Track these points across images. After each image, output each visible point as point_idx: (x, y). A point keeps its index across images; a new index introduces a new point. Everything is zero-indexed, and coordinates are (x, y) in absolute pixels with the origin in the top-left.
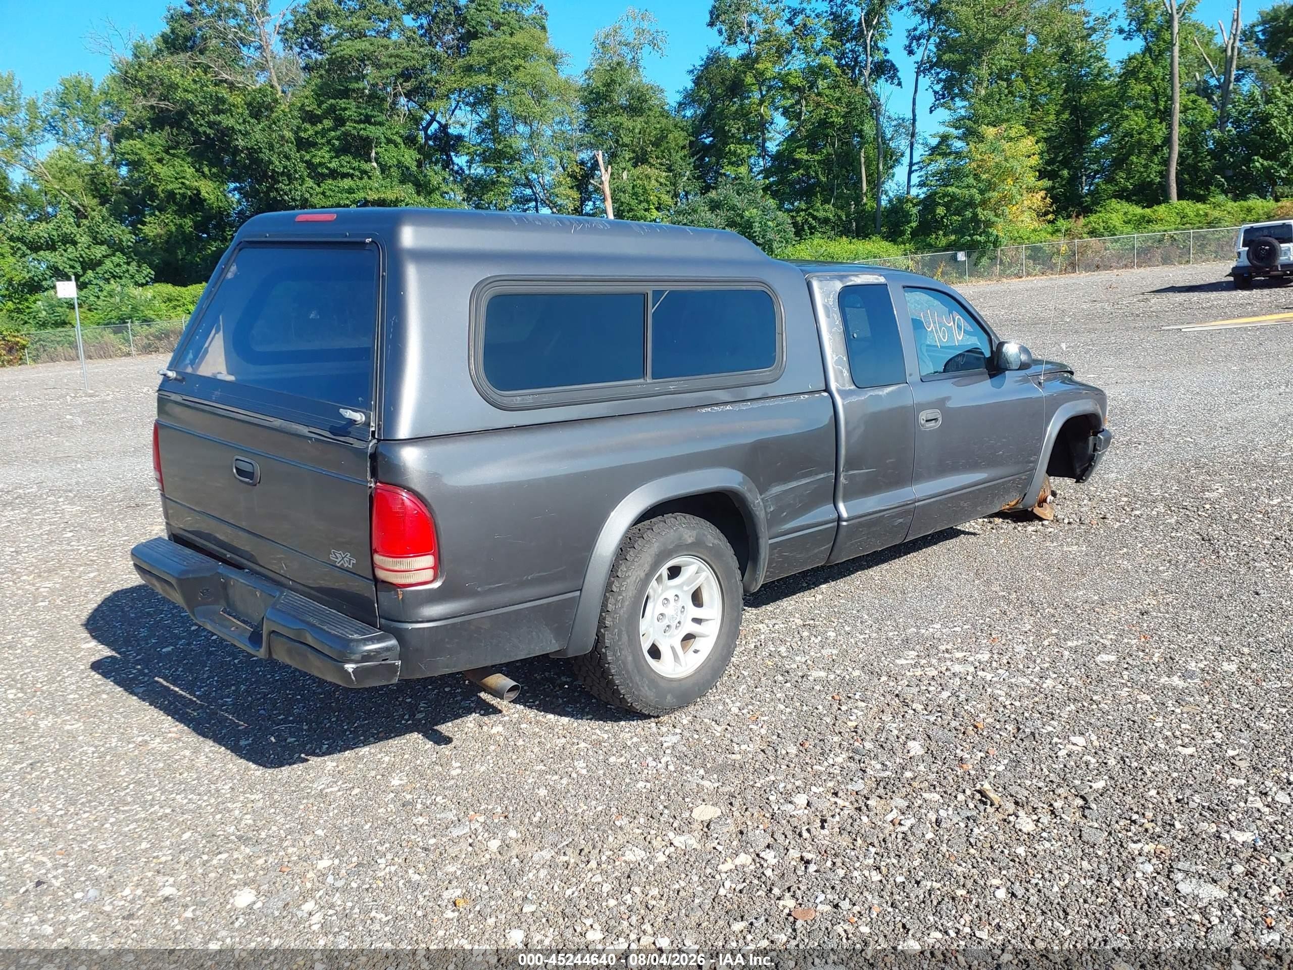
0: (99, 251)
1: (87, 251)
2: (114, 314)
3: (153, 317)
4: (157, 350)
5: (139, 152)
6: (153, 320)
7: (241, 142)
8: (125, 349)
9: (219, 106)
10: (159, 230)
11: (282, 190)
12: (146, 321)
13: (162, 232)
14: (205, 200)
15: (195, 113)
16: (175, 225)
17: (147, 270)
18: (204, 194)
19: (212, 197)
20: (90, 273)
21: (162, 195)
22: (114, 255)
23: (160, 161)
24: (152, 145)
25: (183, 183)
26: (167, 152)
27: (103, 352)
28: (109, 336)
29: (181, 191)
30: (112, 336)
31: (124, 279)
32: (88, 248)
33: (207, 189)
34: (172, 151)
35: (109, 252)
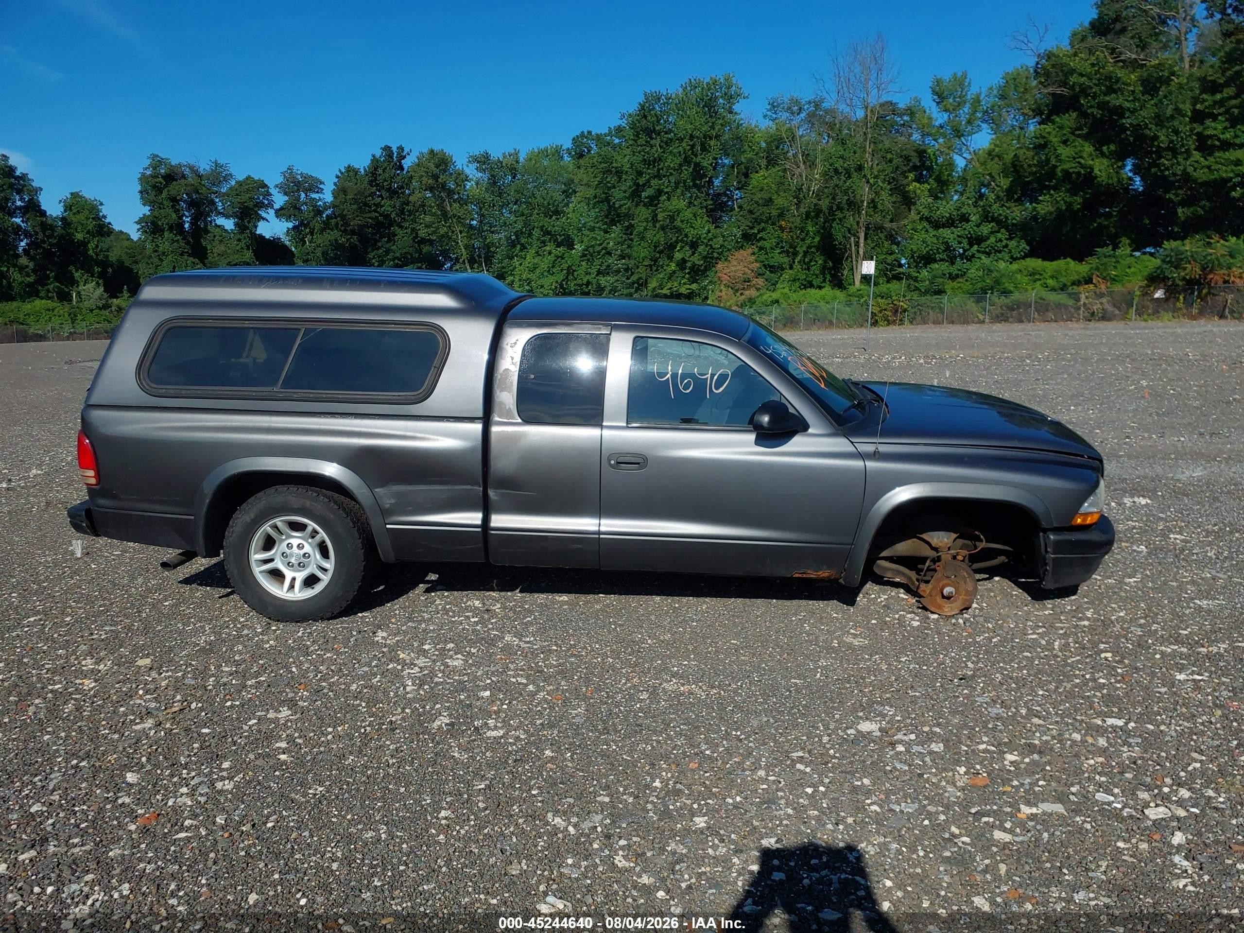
0: (985, 229)
1: (975, 228)
2: (979, 285)
3: (1012, 289)
4: (1006, 320)
5: (1047, 135)
6: (1012, 292)
7: (1127, 122)
8: (981, 317)
9: (1112, 85)
10: (1050, 207)
11: (1164, 165)
12: (1006, 292)
13: (1053, 210)
14: (1096, 177)
15: (1087, 95)
16: (1066, 202)
17: (1024, 245)
18: (1096, 171)
19: (1104, 174)
20: (975, 247)
21: (1060, 174)
22: (998, 232)
23: (1065, 142)
24: (1061, 128)
25: (1079, 163)
26: (1073, 133)
27: (964, 319)
28: (971, 305)
29: (1076, 170)
30: (973, 304)
31: (1003, 253)
32: (978, 226)
33: (1101, 168)
34: (1077, 132)
35: (997, 229)
